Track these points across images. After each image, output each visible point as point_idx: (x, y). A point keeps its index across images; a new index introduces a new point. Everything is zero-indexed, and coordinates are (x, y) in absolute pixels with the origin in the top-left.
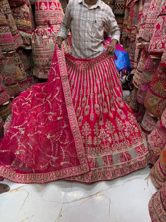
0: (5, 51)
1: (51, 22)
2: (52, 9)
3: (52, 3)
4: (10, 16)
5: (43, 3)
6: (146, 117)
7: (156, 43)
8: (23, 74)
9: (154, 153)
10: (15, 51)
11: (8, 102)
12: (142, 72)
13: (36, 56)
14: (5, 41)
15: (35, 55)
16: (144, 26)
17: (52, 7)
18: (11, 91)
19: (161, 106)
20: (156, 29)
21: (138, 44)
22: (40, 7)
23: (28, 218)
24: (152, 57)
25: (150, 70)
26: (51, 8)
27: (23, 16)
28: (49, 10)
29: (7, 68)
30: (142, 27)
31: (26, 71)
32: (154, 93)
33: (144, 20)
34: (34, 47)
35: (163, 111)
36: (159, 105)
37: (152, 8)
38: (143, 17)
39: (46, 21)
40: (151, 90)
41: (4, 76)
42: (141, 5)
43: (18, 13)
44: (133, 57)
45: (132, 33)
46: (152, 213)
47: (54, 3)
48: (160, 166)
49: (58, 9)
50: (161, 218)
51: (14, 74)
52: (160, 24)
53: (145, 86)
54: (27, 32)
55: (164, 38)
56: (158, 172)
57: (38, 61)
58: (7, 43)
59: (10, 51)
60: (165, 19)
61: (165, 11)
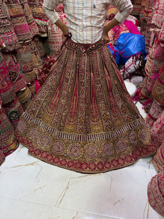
0: (22, 41)
4: (26, 5)
6: (154, 104)
8: (39, 61)
9: (157, 140)
10: (30, 40)
11: (25, 88)
12: (153, 59)
13: (53, 42)
14: (22, 31)
15: (51, 41)
18: (28, 77)
23: (41, 188)
24: (162, 45)
25: (160, 58)
27: (38, 4)
29: (24, 56)
30: (157, 12)
31: (41, 57)
32: (161, 82)
34: (51, 33)
39: (61, 8)
40: (159, 79)
41: (22, 64)
43: (34, 2)
44: (149, 41)
45: (149, 15)
46: (150, 193)
48: (161, 152)
50: (156, 198)
51: (30, 62)
53: (154, 74)
54: (42, 20)
56: (159, 157)
57: (54, 47)
58: (23, 33)
59: (27, 40)
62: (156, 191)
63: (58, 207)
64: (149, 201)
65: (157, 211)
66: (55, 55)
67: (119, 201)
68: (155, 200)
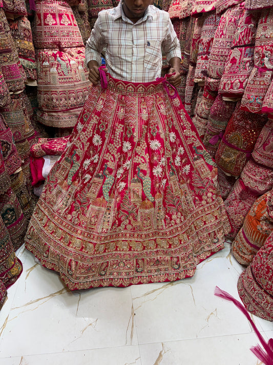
0: (12, 91)
1: (63, 44)
2: (64, 25)
3: (63, 14)
5: (49, 15)
7: (232, 81)
9: (234, 223)
11: (20, 169)
12: (207, 119)
14: (11, 75)
16: (204, 57)
17: (64, 22)
18: (21, 151)
19: (241, 162)
20: (230, 65)
21: (197, 79)
22: (44, 20)
23: (91, 324)
24: (225, 99)
25: (221, 116)
26: (62, 23)
27: (22, 34)
28: (59, 25)
29: (14, 116)
30: (202, 57)
32: (230, 146)
33: (204, 48)
35: (243, 168)
36: (237, 161)
37: (221, 36)
38: (203, 43)
39: (55, 43)
40: (226, 142)
42: (196, 26)
43: (16, 30)
47: (66, 15)
49: (73, 24)
51: (23, 126)
52: (236, 58)
53: (213, 137)
54: (29, 60)
55: (242, 76)
58: (13, 78)
59: (18, 90)
60: (243, 53)
61: (243, 42)
63: (131, 345)
65: (260, 317)
67: (212, 313)
68: (254, 302)
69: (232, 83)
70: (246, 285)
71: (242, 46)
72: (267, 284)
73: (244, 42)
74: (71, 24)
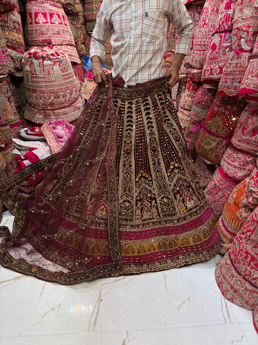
1: (53, 41)
2: (55, 23)
3: (54, 14)
5: (40, 14)
6: (197, 168)
7: (212, 67)
8: (15, 113)
10: (6, 76)
13: (33, 90)
17: (55, 21)
18: (1, 135)
19: (220, 149)
20: (210, 51)
22: (35, 19)
23: (53, 309)
24: (207, 86)
26: (52, 21)
27: (12, 26)
28: (49, 24)
31: (16, 109)
32: (210, 133)
34: (30, 75)
35: (223, 155)
36: (217, 148)
37: (203, 25)
39: (45, 41)
40: (206, 130)
43: (5, 22)
47: (57, 14)
48: (224, 225)
49: (63, 23)
51: (4, 110)
52: (216, 44)
53: (195, 125)
54: (17, 51)
55: (222, 61)
57: (37, 98)
60: (223, 38)
61: (222, 27)
62: (231, 275)
63: (93, 331)
64: (223, 294)
65: (238, 305)
66: (37, 110)
67: (184, 302)
68: (232, 289)
69: (211, 69)
70: (224, 271)
71: (222, 32)
72: (246, 270)
73: (224, 27)
74: (61, 23)
